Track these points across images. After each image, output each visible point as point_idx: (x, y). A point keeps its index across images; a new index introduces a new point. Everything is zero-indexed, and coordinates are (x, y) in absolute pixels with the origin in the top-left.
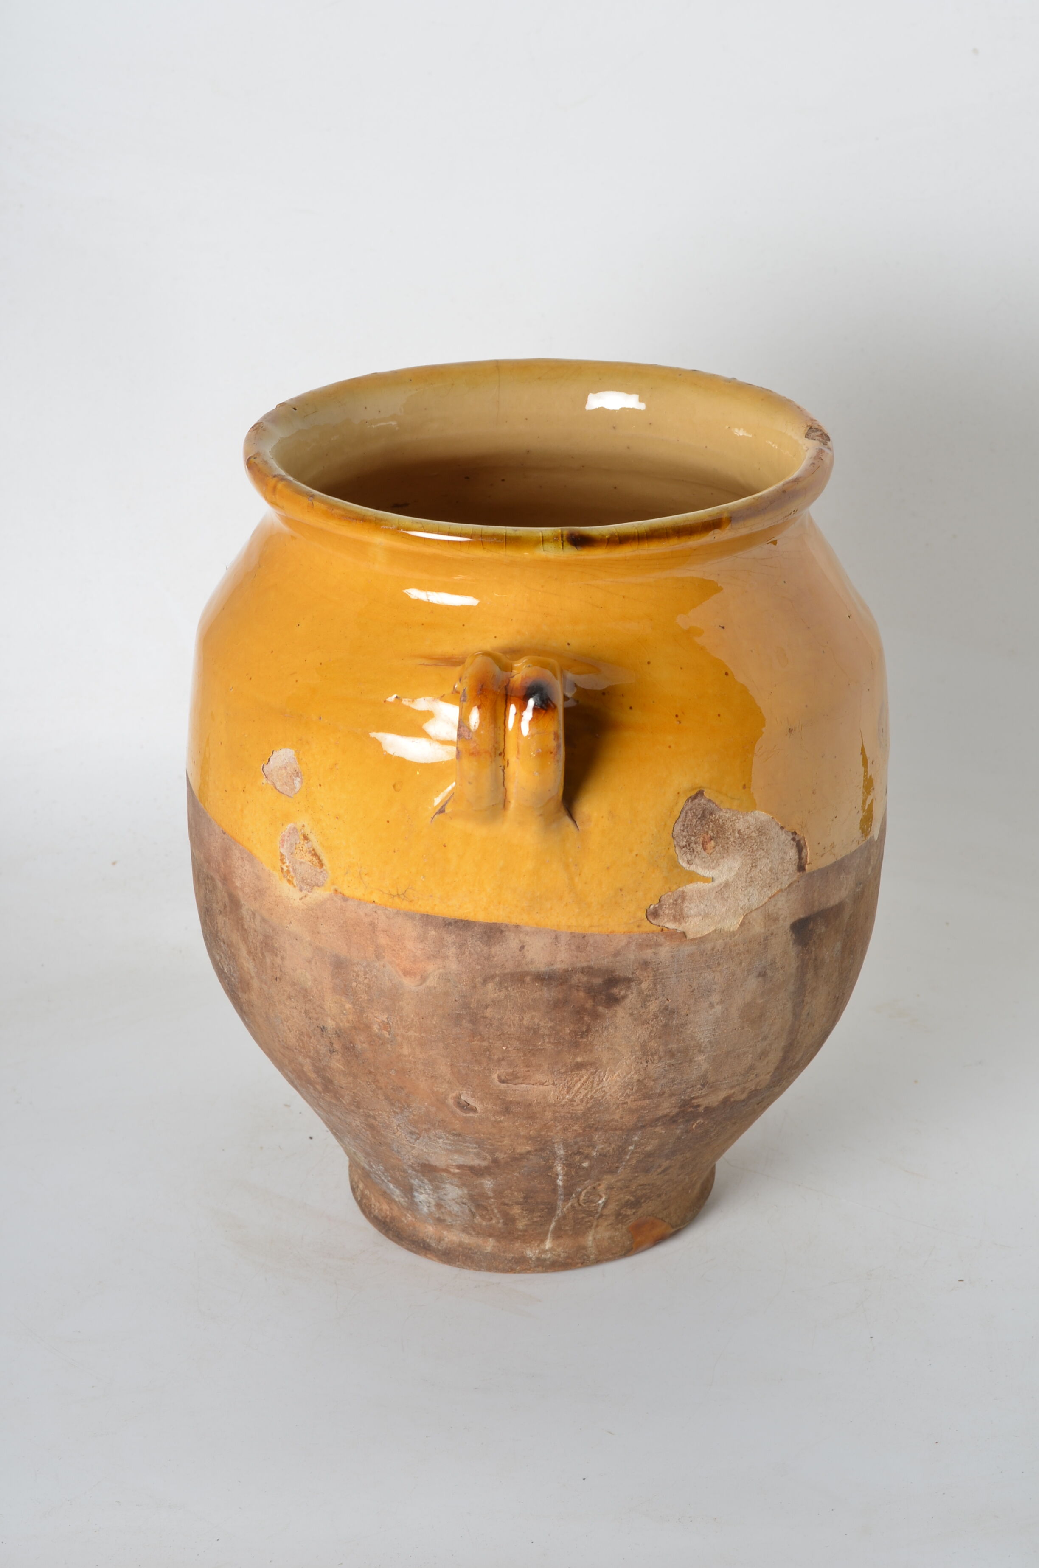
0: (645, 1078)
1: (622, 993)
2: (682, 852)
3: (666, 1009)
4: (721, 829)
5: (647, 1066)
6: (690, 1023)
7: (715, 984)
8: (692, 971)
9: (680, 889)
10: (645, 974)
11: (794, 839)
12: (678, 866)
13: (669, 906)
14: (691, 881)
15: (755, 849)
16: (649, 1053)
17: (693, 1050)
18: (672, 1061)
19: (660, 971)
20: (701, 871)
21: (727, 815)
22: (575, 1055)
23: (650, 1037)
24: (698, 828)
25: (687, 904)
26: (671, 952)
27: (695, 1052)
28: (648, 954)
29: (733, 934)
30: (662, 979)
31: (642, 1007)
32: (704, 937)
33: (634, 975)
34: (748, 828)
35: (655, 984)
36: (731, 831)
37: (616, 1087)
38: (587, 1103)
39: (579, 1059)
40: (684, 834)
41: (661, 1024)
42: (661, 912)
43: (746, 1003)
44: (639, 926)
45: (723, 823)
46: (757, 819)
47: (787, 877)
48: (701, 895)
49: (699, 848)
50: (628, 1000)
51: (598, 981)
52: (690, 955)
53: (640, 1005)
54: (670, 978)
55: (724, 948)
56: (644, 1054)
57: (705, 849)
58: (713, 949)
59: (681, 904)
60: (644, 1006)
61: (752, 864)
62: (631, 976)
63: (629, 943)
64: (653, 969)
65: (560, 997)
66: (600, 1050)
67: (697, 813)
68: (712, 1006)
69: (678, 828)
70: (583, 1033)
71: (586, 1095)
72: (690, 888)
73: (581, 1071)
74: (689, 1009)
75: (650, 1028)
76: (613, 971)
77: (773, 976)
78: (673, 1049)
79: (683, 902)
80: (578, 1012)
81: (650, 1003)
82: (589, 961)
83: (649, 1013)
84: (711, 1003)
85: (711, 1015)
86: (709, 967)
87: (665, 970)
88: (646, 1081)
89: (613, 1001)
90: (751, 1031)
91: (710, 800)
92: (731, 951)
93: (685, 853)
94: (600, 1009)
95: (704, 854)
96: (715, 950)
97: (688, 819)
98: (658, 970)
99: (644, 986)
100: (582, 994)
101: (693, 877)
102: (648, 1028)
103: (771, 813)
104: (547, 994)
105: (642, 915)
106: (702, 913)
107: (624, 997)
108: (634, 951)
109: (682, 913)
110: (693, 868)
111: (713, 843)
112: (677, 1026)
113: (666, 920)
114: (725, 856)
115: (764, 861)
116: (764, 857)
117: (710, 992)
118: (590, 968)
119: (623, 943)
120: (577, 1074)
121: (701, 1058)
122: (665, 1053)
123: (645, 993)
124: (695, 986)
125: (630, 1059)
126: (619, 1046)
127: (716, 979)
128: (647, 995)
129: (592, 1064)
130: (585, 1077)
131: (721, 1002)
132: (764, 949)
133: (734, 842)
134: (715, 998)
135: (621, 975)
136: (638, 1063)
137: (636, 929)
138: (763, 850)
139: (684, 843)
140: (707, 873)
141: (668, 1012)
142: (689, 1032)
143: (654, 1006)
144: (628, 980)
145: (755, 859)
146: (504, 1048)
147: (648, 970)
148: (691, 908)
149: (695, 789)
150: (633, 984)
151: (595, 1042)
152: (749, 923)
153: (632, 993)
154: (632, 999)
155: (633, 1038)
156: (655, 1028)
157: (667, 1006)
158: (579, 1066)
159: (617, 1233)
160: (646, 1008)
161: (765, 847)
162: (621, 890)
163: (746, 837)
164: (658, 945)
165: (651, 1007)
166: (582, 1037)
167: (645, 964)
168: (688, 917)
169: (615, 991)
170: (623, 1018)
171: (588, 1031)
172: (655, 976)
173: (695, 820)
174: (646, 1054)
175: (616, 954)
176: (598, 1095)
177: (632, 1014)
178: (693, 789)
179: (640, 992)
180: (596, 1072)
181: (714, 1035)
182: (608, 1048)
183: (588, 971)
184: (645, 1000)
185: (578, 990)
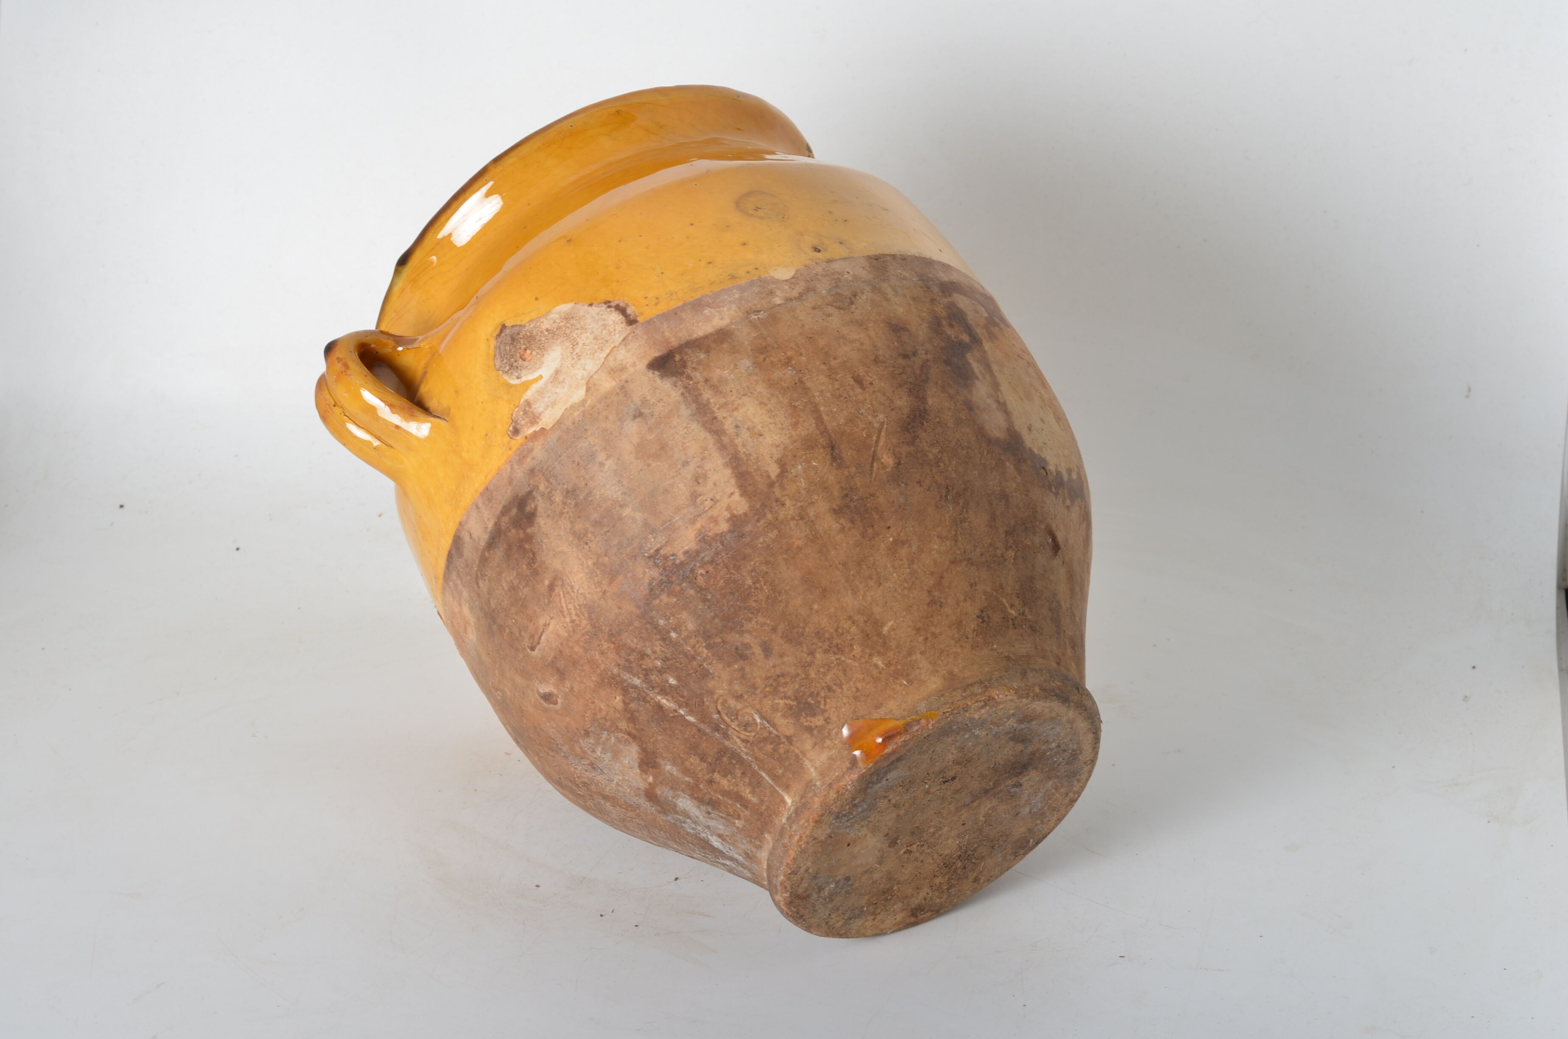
0: (598, 558)
1: (533, 506)
2: (509, 374)
3: (568, 492)
4: (531, 339)
5: (589, 547)
6: (594, 489)
7: (594, 446)
8: (568, 449)
9: (522, 400)
10: (537, 479)
11: (609, 307)
12: (511, 386)
13: (522, 417)
14: (527, 389)
15: (568, 333)
16: (582, 536)
17: (615, 508)
18: (605, 529)
19: (545, 468)
20: (530, 377)
21: (532, 326)
22: (542, 581)
23: (571, 522)
24: (513, 350)
25: (534, 406)
26: (544, 448)
27: (617, 509)
28: (529, 463)
29: (584, 402)
30: (550, 472)
31: (551, 504)
32: (560, 419)
33: (531, 486)
34: (554, 323)
35: (548, 481)
36: (540, 334)
37: (586, 583)
38: (583, 614)
39: (547, 583)
40: (505, 361)
41: (572, 506)
42: (518, 427)
43: (636, 444)
44: (510, 449)
45: (531, 333)
46: (559, 313)
47: (618, 335)
48: (541, 392)
49: (520, 362)
50: (539, 508)
51: (514, 511)
52: (558, 440)
53: (549, 504)
54: (554, 467)
55: (583, 416)
56: (579, 539)
57: (524, 360)
58: (574, 423)
59: (530, 410)
60: (552, 502)
61: (572, 344)
62: (529, 489)
63: (512, 466)
64: (538, 470)
65: (506, 547)
66: (550, 562)
67: (507, 342)
68: (602, 464)
69: (498, 363)
70: (533, 559)
71: (575, 607)
72: (529, 394)
73: (555, 590)
74: (585, 479)
75: (567, 516)
76: (517, 496)
77: (652, 412)
78: (597, 519)
79: (530, 407)
80: (520, 547)
81: (554, 497)
82: (500, 503)
83: (558, 505)
84: (600, 463)
85: (607, 472)
86: (579, 438)
87: (548, 464)
88: (600, 561)
89: (531, 517)
90: (660, 464)
91: (513, 326)
92: (591, 415)
93: (512, 373)
94: (529, 530)
95: (526, 364)
96: (576, 422)
97: (502, 350)
98: (542, 468)
99: (542, 487)
100: (513, 531)
101: (526, 385)
102: (566, 517)
103: (571, 301)
104: (499, 553)
105: (507, 439)
106: (549, 404)
107: (536, 509)
108: (519, 469)
109: (535, 416)
110: (523, 379)
111: (528, 351)
112: (585, 499)
113: (526, 429)
114: (544, 353)
115: (583, 336)
116: (581, 333)
117: (592, 456)
118: (504, 507)
119: (509, 470)
120: (555, 595)
121: (627, 512)
122: (593, 526)
123: (546, 492)
124: (577, 459)
125: (574, 552)
126: (558, 547)
127: (592, 443)
128: (548, 493)
129: (555, 578)
130: (561, 593)
131: (609, 457)
132: (625, 396)
133: (547, 339)
134: (601, 457)
135: (523, 493)
136: (581, 550)
137: (510, 453)
138: (577, 329)
139: (508, 368)
140: (536, 375)
141: (570, 493)
142: (598, 497)
143: (558, 498)
144: (530, 493)
145: (573, 340)
146: (513, 621)
147: (536, 474)
148: (538, 407)
149: (497, 327)
150: (534, 493)
151: (543, 559)
152: (595, 385)
153: (538, 500)
154: (541, 504)
155: (562, 533)
156: (570, 513)
157: (567, 489)
158: (551, 587)
159: (834, 751)
160: (554, 503)
161: (578, 326)
162: (487, 435)
163: (555, 330)
164: (531, 450)
165: (557, 500)
166: (534, 563)
167: (532, 472)
168: (540, 415)
169: (528, 509)
170: (545, 524)
171: (534, 554)
172: (543, 474)
173: (508, 348)
174: (580, 538)
175: (510, 481)
176: (582, 600)
177: (548, 516)
178: (496, 329)
179: (543, 495)
180: (563, 582)
181: (622, 486)
182: (554, 555)
183: (505, 511)
184: (549, 498)
185: (510, 531)
